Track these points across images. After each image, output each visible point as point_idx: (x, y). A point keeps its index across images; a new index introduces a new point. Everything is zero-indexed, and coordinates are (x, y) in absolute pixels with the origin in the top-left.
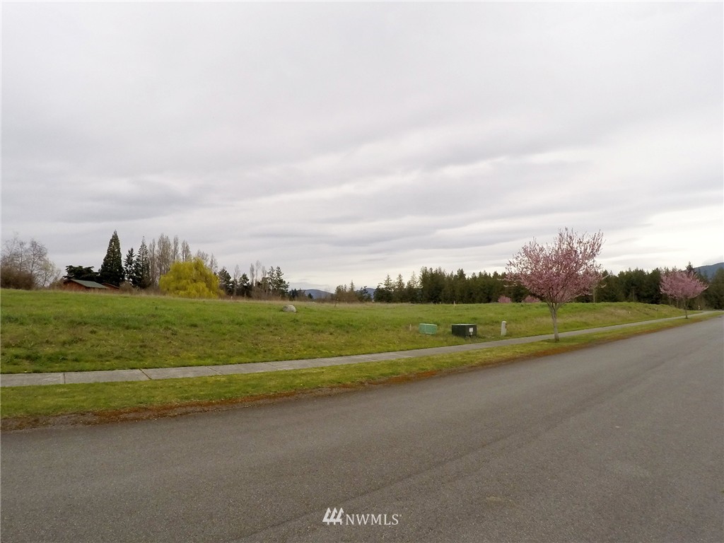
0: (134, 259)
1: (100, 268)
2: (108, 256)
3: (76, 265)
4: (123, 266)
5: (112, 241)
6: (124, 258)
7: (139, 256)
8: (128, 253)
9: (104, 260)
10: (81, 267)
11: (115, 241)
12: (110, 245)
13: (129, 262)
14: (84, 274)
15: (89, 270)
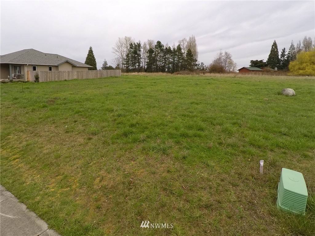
0: (286, 53)
1: (267, 60)
2: (271, 54)
3: (254, 60)
4: (280, 57)
5: (273, 46)
6: (280, 53)
7: (289, 52)
8: (282, 51)
9: (269, 56)
10: (257, 60)
11: (275, 45)
12: (272, 48)
13: (283, 55)
14: (258, 63)
15: (261, 61)
